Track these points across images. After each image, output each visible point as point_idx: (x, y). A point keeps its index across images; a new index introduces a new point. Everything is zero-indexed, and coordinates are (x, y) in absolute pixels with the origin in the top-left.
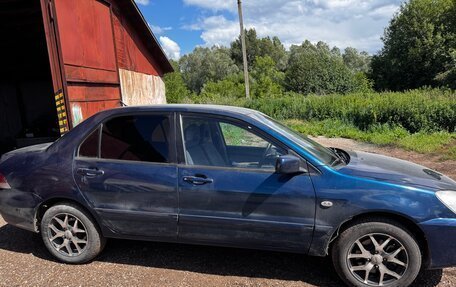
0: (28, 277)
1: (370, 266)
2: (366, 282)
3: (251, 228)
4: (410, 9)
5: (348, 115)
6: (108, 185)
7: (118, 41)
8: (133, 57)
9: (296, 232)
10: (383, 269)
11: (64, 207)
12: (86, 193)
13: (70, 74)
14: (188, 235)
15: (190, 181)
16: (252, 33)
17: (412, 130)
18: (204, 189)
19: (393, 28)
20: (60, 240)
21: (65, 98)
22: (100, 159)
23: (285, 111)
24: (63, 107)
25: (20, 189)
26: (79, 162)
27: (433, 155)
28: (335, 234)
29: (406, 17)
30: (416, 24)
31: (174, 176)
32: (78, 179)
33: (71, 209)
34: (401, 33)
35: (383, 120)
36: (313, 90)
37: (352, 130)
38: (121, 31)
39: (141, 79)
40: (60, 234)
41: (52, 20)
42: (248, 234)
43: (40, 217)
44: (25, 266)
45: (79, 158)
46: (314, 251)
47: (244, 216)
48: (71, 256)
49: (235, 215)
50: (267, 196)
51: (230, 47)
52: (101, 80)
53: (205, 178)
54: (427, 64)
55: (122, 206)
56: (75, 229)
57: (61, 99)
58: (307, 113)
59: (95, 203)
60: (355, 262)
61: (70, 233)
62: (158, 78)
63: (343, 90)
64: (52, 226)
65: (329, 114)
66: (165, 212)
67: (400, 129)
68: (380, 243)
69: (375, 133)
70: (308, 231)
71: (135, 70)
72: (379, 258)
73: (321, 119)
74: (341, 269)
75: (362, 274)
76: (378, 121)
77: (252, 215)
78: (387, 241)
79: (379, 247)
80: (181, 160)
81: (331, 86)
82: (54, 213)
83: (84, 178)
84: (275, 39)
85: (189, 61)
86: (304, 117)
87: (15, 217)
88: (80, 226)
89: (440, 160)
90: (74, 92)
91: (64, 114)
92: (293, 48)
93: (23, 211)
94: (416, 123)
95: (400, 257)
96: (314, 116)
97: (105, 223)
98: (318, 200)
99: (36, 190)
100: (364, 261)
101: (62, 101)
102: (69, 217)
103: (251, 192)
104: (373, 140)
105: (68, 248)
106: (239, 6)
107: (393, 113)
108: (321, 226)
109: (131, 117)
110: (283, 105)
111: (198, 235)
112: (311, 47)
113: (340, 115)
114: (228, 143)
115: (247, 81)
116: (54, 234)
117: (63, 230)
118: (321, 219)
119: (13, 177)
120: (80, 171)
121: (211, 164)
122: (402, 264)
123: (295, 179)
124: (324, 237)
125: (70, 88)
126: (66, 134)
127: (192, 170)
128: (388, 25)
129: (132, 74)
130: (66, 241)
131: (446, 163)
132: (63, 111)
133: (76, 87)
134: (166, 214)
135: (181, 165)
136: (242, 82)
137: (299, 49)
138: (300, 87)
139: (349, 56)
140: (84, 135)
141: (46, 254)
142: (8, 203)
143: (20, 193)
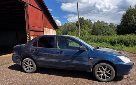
0: (18, 75)
1: (102, 74)
2: (101, 79)
3: (73, 64)
4: (129, 12)
5: (109, 42)
6: (39, 54)
7: (44, 20)
8: (48, 25)
9: (84, 65)
10: (105, 75)
11: (28, 59)
12: (34, 56)
13: (31, 28)
14: (58, 66)
15: (58, 53)
16: (83, 18)
17: (127, 46)
18: (62, 54)
19: (123, 17)
20: (26, 67)
21: (29, 34)
22: (37, 47)
23: (90, 40)
24: (29, 37)
25: (18, 54)
26: (32, 48)
27: (131, 52)
28: (93, 66)
29: (127, 14)
30: (130, 16)
31: (55, 51)
32: (32, 52)
33: (30, 59)
34: (126, 19)
35: (118, 43)
36: (100, 34)
37: (109, 46)
38: (45, 18)
39: (50, 30)
40: (26, 65)
41: (27, 15)
42: (72, 66)
43: (22, 61)
44: (18, 73)
45: (32, 47)
46: (88, 70)
47: (71, 61)
48: (29, 71)
49: (69, 61)
50: (77, 57)
51: (76, 22)
52: (39, 30)
53: (62, 52)
54: (134, 27)
55: (42, 59)
56: (30, 64)
57: (28, 34)
58: (97, 41)
59: (36, 58)
60: (98, 73)
61: (29, 65)
62: (54, 30)
63: (109, 35)
64: (25, 63)
65: (103, 41)
66: (52, 60)
67: (123, 45)
68: (105, 68)
69: (116, 47)
70: (87, 65)
71: (48, 28)
72: (104, 72)
73: (101, 43)
74: (95, 75)
75: (100, 76)
76: (117, 43)
77: (73, 61)
78: (106, 68)
79: (104, 70)
80: (57, 48)
81: (105, 34)
82: (25, 60)
83: (33, 52)
84: (89, 20)
85: (64, 26)
86: (96, 42)
87: (16, 61)
88: (31, 64)
89: (133, 54)
90: (32, 33)
91: (29, 39)
92: (95, 23)
93: (18, 60)
94: (128, 44)
95: (110, 72)
96: (99, 41)
97: (38, 63)
98: (89, 58)
99: (21, 54)
100: (101, 73)
101: (28, 35)
102: (29, 61)
103: (73, 55)
104: (115, 48)
105: (28, 69)
106: (78, 11)
107: (122, 41)
108: (90, 64)
109: (46, 38)
110: (90, 39)
111: (60, 66)
112: (100, 22)
113: (106, 41)
114: (70, 46)
115: (80, 31)
116: (25, 65)
117: (27, 64)
118: (90, 62)
119: (16, 51)
120: (32, 50)
121: (64, 49)
122: (110, 74)
123: (84, 52)
124: (90, 67)
125: (30, 32)
126: (29, 42)
127: (59, 50)
128: (122, 16)
129: (47, 29)
130: (28, 67)
131: (134, 54)
132: (28, 38)
133: (32, 32)
134: (52, 61)
135: (56, 49)
136: (78, 32)
137: (96, 23)
138: (96, 34)
139: (111, 25)
140: (34, 42)
141: (23, 71)
142: (15, 58)
143: (18, 55)
